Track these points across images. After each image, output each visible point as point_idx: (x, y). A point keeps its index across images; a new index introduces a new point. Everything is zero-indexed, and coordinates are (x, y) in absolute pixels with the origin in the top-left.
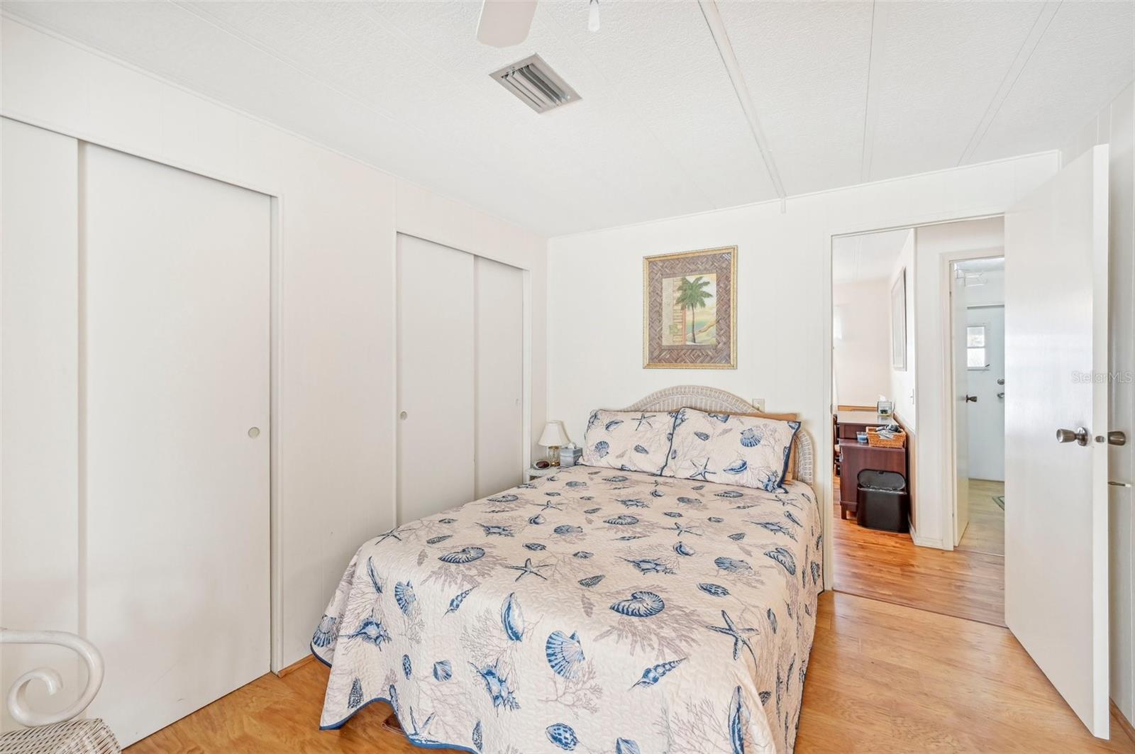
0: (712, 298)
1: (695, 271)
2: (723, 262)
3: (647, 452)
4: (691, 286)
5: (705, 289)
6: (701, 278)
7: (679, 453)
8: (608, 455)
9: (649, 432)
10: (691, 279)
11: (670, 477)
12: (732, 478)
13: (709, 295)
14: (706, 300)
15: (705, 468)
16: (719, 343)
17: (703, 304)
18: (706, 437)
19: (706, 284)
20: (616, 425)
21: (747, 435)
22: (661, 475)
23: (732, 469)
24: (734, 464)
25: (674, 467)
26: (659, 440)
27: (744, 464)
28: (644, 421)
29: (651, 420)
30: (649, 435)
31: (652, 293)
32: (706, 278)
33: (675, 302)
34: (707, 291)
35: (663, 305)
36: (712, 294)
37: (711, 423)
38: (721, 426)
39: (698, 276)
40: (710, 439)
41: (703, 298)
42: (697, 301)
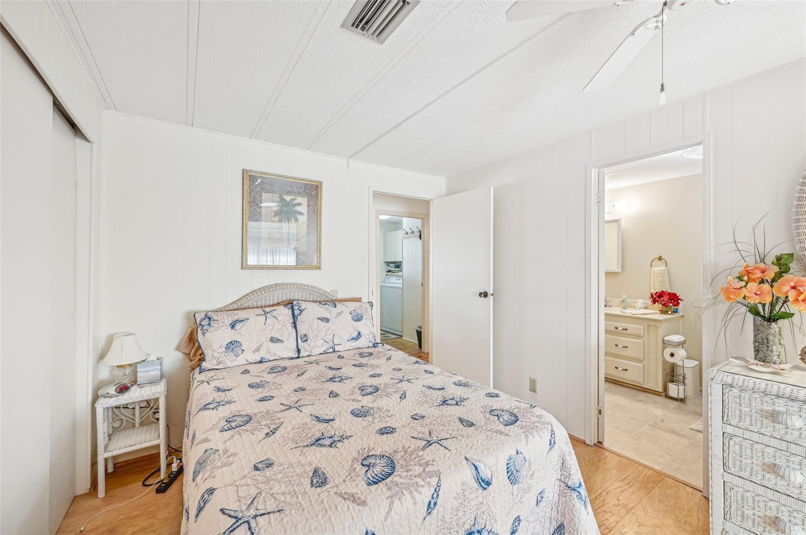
0: (304, 216)
1: (291, 192)
2: (312, 191)
3: (282, 341)
4: (287, 204)
5: (298, 208)
6: (296, 199)
7: (311, 335)
8: (244, 353)
9: (276, 324)
10: (288, 198)
11: (307, 356)
12: (354, 344)
13: (301, 214)
14: (299, 217)
15: (333, 343)
16: (309, 250)
17: (297, 220)
18: (328, 320)
19: (300, 204)
20: (242, 324)
21: (354, 314)
22: (298, 357)
23: (353, 339)
24: (353, 335)
25: (308, 348)
26: (287, 329)
27: (359, 333)
28: (268, 316)
29: (274, 313)
30: (277, 326)
31: (252, 203)
32: (299, 200)
33: (273, 214)
34: (300, 210)
35: (262, 215)
36: (304, 213)
37: (327, 309)
38: (335, 311)
39: (293, 197)
40: (331, 321)
41: (297, 215)
42: (292, 216)
